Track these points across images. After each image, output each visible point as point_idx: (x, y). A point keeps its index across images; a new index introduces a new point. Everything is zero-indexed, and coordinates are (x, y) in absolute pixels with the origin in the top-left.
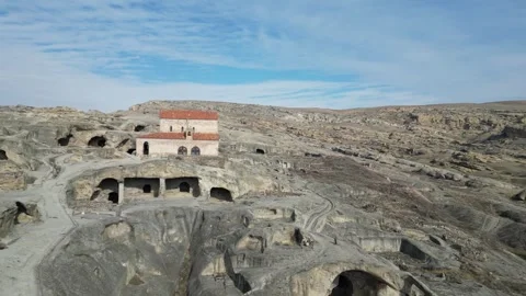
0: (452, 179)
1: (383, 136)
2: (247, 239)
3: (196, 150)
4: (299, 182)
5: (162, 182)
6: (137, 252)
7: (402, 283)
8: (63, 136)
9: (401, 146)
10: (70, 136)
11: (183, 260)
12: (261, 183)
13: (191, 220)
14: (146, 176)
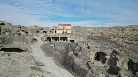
0: (133, 43)
1: (115, 34)
2: (78, 48)
3: (66, 32)
4: (90, 40)
5: (60, 38)
6: (56, 49)
7: (110, 55)
8: (37, 31)
9: (120, 36)
10: (39, 31)
11: (64, 53)
12: (81, 39)
13: (66, 45)
14: (56, 37)
